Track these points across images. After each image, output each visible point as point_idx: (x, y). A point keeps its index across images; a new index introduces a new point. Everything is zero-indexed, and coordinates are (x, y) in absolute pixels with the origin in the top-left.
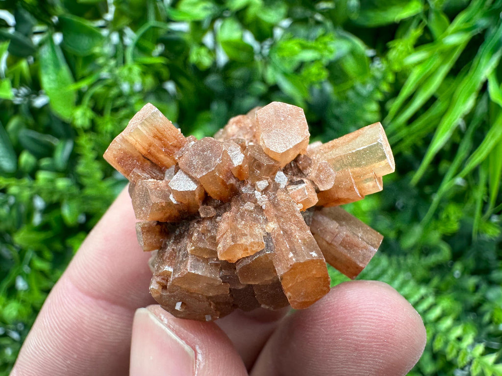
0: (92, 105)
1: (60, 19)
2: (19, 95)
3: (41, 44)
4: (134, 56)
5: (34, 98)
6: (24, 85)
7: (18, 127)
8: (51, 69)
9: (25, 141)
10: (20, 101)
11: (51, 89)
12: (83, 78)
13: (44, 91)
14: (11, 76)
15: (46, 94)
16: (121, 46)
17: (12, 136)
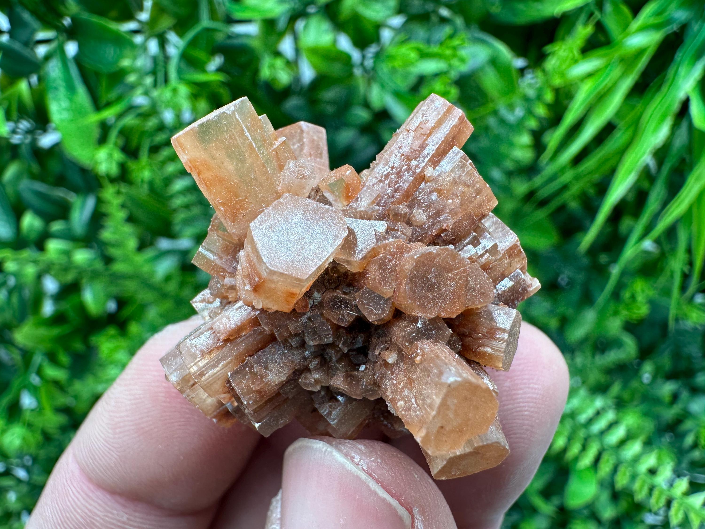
0: (121, 142)
1: (73, 19)
2: (19, 130)
3: (48, 58)
4: (179, 72)
5: (40, 134)
6: (26, 117)
7: (18, 177)
8: (62, 92)
9: (28, 196)
10: (20, 139)
11: (62, 120)
12: (108, 104)
13: (53, 125)
14: (6, 104)
15: (56, 129)
16: (161, 58)
17: (10, 190)
